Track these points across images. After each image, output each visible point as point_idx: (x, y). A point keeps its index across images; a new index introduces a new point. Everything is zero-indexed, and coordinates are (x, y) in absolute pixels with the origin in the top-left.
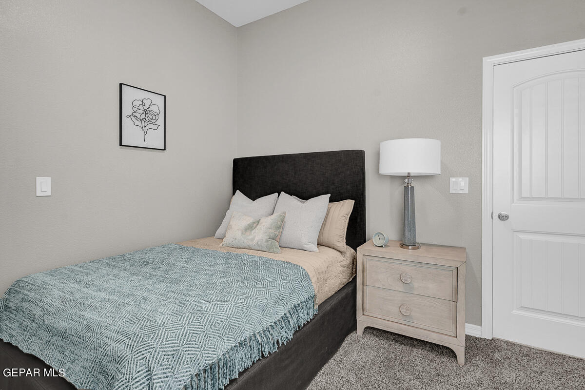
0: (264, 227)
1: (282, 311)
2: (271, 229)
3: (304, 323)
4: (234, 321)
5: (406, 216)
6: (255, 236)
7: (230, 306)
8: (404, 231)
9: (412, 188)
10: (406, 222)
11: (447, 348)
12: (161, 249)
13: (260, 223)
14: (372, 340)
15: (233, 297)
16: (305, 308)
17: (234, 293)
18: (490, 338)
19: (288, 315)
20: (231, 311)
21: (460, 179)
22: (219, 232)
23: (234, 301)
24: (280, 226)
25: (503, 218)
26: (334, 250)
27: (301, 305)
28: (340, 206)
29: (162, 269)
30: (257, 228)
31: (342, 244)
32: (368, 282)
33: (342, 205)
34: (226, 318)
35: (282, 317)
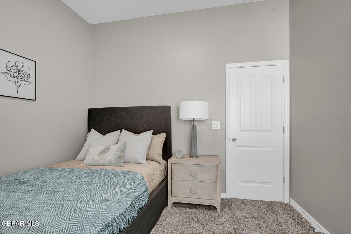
0: (114, 151)
1: (130, 201)
2: (118, 152)
3: (143, 206)
4: (101, 212)
5: (193, 141)
6: (107, 157)
7: (98, 203)
8: (192, 149)
9: (196, 126)
10: (193, 144)
11: (212, 206)
12: (33, 171)
13: (110, 149)
14: (177, 209)
15: (99, 197)
16: (143, 197)
17: (99, 194)
18: (229, 198)
19: (133, 203)
20: (98, 206)
21: (216, 122)
22: (79, 157)
23: (100, 199)
24: (123, 150)
25: (234, 140)
26: (156, 162)
27: (140, 196)
28: (158, 137)
29: (38, 185)
30: (108, 152)
31: (160, 159)
32: (174, 178)
33: (160, 136)
34: (95, 211)
35: (130, 205)
